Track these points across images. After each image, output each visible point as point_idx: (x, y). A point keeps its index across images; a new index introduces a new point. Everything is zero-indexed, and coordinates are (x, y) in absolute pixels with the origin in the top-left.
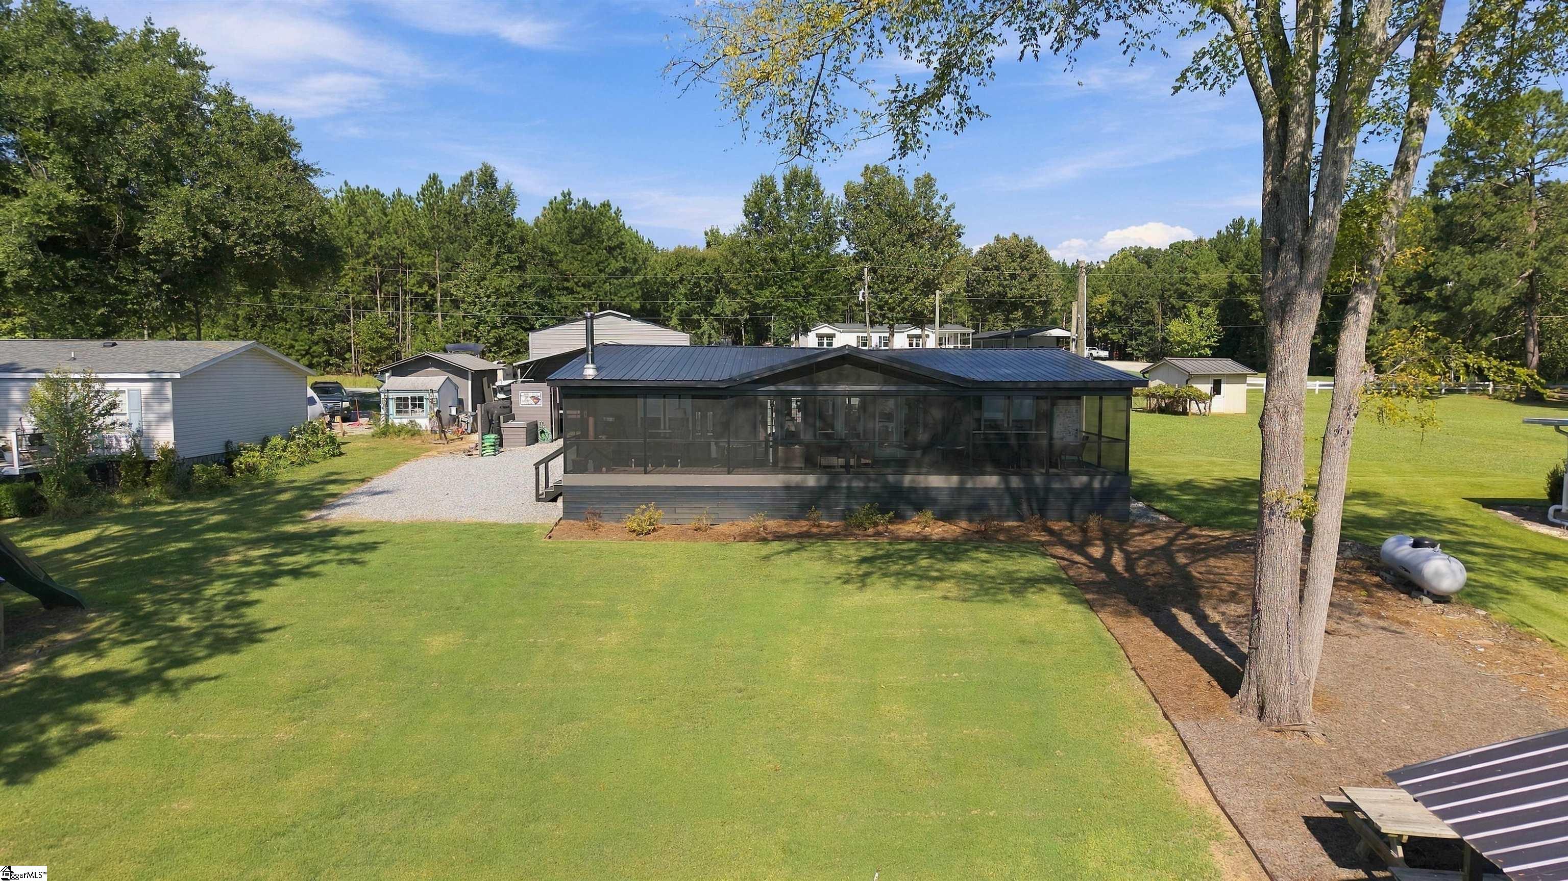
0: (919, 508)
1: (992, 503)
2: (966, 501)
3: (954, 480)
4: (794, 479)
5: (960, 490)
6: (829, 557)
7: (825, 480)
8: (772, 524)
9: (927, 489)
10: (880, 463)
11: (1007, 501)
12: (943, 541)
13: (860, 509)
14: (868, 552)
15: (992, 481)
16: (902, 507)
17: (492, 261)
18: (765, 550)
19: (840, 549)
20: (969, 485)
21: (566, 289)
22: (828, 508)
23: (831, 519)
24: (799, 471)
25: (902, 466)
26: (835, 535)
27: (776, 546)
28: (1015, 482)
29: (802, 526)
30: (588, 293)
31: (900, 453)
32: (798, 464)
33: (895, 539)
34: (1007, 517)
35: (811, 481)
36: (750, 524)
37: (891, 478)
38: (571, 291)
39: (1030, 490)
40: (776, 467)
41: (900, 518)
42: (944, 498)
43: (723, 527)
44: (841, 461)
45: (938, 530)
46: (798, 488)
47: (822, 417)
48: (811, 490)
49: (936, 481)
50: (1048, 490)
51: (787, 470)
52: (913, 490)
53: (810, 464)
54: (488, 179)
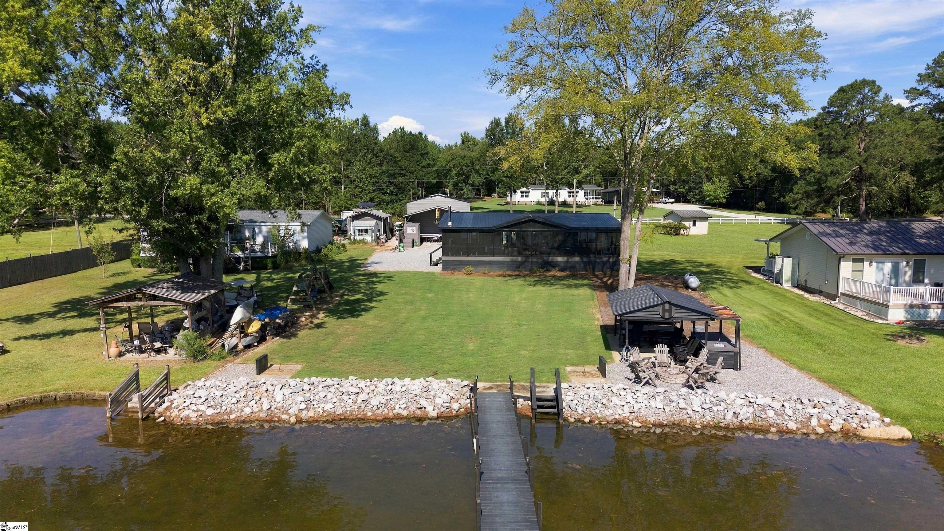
0: (554, 267)
1: (577, 266)
2: (569, 265)
3: (565, 259)
4: (515, 258)
5: (567, 262)
6: (525, 280)
7: (524, 259)
8: (507, 273)
9: (557, 261)
10: (542, 253)
11: (582, 265)
12: (560, 277)
13: (535, 268)
14: (537, 279)
15: (577, 259)
16: (548, 268)
17: (368, 161)
18: (506, 279)
19: (528, 279)
20: (570, 260)
21: (402, 174)
22: (525, 268)
23: (525, 271)
24: (515, 256)
25: (549, 254)
26: (527, 275)
27: (509, 278)
28: (585, 259)
29: (517, 273)
30: (411, 176)
31: (548, 250)
32: (516, 253)
33: (545, 276)
34: (582, 271)
35: (520, 259)
36: (500, 273)
37: (545, 258)
38: (404, 175)
39: (589, 262)
40: (508, 255)
41: (548, 270)
42: (562, 265)
43: (492, 273)
44: (530, 253)
45: (559, 274)
46: (516, 261)
47: (523, 238)
48: (520, 262)
49: (560, 259)
50: (595, 262)
51: (512, 256)
52: (552, 262)
53: (519, 254)
54: (365, 122)
